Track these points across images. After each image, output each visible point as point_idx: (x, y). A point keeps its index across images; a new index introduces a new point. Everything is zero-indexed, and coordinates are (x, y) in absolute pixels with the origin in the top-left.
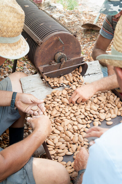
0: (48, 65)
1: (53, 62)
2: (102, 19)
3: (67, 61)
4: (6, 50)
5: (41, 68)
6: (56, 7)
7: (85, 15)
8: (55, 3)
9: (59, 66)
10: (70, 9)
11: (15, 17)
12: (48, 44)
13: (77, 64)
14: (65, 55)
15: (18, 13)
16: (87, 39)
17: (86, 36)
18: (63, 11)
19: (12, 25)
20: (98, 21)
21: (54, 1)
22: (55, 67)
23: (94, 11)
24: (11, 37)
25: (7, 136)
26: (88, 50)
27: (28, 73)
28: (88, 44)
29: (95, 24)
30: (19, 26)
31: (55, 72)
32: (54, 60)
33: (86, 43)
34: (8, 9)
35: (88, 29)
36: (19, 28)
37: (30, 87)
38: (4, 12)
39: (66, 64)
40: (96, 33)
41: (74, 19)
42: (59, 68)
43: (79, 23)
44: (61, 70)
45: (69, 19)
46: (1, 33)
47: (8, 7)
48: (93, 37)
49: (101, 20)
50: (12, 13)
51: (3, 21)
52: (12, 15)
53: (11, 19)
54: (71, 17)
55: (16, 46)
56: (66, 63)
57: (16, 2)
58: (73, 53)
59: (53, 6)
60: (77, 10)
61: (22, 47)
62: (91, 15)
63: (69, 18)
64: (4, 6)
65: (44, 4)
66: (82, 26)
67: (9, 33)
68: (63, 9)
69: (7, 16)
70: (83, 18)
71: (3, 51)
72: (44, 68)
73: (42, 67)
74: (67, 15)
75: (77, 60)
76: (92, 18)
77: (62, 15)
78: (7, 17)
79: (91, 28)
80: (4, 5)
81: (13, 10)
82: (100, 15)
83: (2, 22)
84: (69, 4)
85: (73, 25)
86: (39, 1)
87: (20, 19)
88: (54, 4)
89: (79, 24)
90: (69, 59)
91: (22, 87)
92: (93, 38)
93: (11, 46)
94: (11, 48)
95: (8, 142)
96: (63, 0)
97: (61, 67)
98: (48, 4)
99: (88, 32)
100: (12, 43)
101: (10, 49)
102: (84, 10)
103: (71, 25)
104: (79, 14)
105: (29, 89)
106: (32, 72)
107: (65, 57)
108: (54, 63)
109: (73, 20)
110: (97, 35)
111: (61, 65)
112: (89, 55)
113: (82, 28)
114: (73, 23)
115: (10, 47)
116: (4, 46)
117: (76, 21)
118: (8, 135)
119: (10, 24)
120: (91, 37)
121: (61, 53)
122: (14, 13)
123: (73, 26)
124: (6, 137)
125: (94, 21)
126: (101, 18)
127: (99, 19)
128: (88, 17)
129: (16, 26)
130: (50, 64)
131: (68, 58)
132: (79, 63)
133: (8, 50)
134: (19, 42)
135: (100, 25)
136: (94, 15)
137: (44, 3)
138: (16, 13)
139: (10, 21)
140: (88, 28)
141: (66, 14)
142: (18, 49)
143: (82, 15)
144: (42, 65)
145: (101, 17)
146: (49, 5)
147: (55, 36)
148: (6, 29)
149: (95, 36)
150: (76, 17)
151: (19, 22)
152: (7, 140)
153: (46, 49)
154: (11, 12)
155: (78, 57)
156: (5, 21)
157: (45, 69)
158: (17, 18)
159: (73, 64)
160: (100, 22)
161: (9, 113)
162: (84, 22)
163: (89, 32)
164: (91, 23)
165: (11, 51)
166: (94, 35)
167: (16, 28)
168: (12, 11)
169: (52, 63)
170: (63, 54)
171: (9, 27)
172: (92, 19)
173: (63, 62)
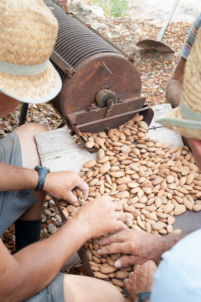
0: (83, 112)
1: (94, 105)
2: (172, 33)
3: (118, 104)
4: (25, 86)
5: (72, 117)
6: (91, 11)
7: (142, 26)
8: (88, 4)
9: (104, 112)
10: (114, 14)
11: (42, 31)
12: (85, 75)
13: (135, 110)
14: (114, 93)
15: (47, 24)
16: (146, 66)
17: (144, 61)
18: (105, 18)
19: (36, 45)
20: (165, 35)
21: (88, 2)
22: (97, 116)
23: (156, 19)
24: (33, 64)
25: (10, 235)
26: (149, 86)
27: (45, 124)
28: (148, 74)
29: (159, 41)
30: (49, 45)
31: (97, 123)
32: (95, 102)
33: (144, 73)
34: (32, 16)
35: (147, 50)
36: (48, 49)
37: (52, 150)
38: (24, 21)
39: (116, 110)
40: (162, 57)
41: (123, 31)
42: (102, 117)
43: (132, 38)
44: (108, 121)
45: (115, 32)
46: (18, 57)
47: (31, 13)
48: (157, 62)
49: (170, 34)
50: (37, 23)
51: (22, 37)
52: (38, 26)
53: (35, 33)
54: (118, 28)
55: (41, 80)
56: (115, 108)
57: (44, 4)
58: (127, 91)
59: (85, 10)
60: (128, 17)
61: (50, 81)
62: (152, 26)
63: (115, 30)
64: (23, 12)
65: (71, 7)
66: (138, 44)
67: (31, 59)
68: (105, 15)
69: (28, 29)
70: (139, 30)
71: (20, 89)
72: (78, 117)
73: (73, 114)
74: (112, 25)
75: (134, 102)
76: (153, 30)
77: (103, 25)
78: (29, 31)
79: (153, 47)
80: (25, 10)
81: (39, 18)
82: (168, 26)
83: (20, 38)
84: (113, 8)
85: (122, 43)
86: (62, 2)
87: (51, 34)
88: (88, 6)
89: (132, 40)
90: (121, 100)
91: (38, 150)
92: (157, 64)
93: (32, 81)
94: (32, 83)
95: (12, 244)
96: (102, 1)
97: (107, 115)
98: (78, 6)
99: (148, 54)
100: (34, 76)
101: (31, 85)
102: (137, 17)
103: (118, 43)
104: (132, 24)
105: (50, 152)
106: (52, 123)
107: (114, 98)
108: (95, 108)
109: (121, 35)
110: (163, 59)
111: (108, 111)
112: (150, 94)
113: (138, 48)
114: (121, 40)
115: (30, 81)
116: (21, 81)
117: (127, 36)
118: (12, 232)
119: (33, 43)
120: (154, 63)
121: (106, 90)
122: (40, 24)
123: (121, 45)
124: (8, 236)
125: (157, 35)
126: (169, 30)
127: (166, 32)
128: (147, 29)
129: (44, 46)
130: (88, 110)
131: (119, 99)
132: (139, 109)
133: (28, 87)
134: (45, 73)
135: (167, 43)
136: (157, 26)
137: (71, 4)
138: (44, 22)
139: (33, 38)
140: (149, 48)
141: (110, 23)
142: (44, 84)
143: (136, 25)
144: (74, 112)
145: (169, 28)
146: (79, 9)
147: (97, 60)
148: (26, 52)
149: (160, 61)
150: (127, 28)
151: (48, 39)
152: (11, 242)
153: (81, 83)
154: (35, 21)
155: (137, 98)
156: (25, 38)
157: (80, 119)
158: (45, 32)
159: (129, 109)
160: (168, 38)
161: (17, 196)
162: (140, 37)
163: (150, 55)
164: (153, 40)
165: (32, 88)
166: (157, 60)
167: (43, 50)
168: (38, 21)
169: (92, 109)
170: (110, 92)
171: (31, 47)
172: (154, 32)
173: (111, 106)
